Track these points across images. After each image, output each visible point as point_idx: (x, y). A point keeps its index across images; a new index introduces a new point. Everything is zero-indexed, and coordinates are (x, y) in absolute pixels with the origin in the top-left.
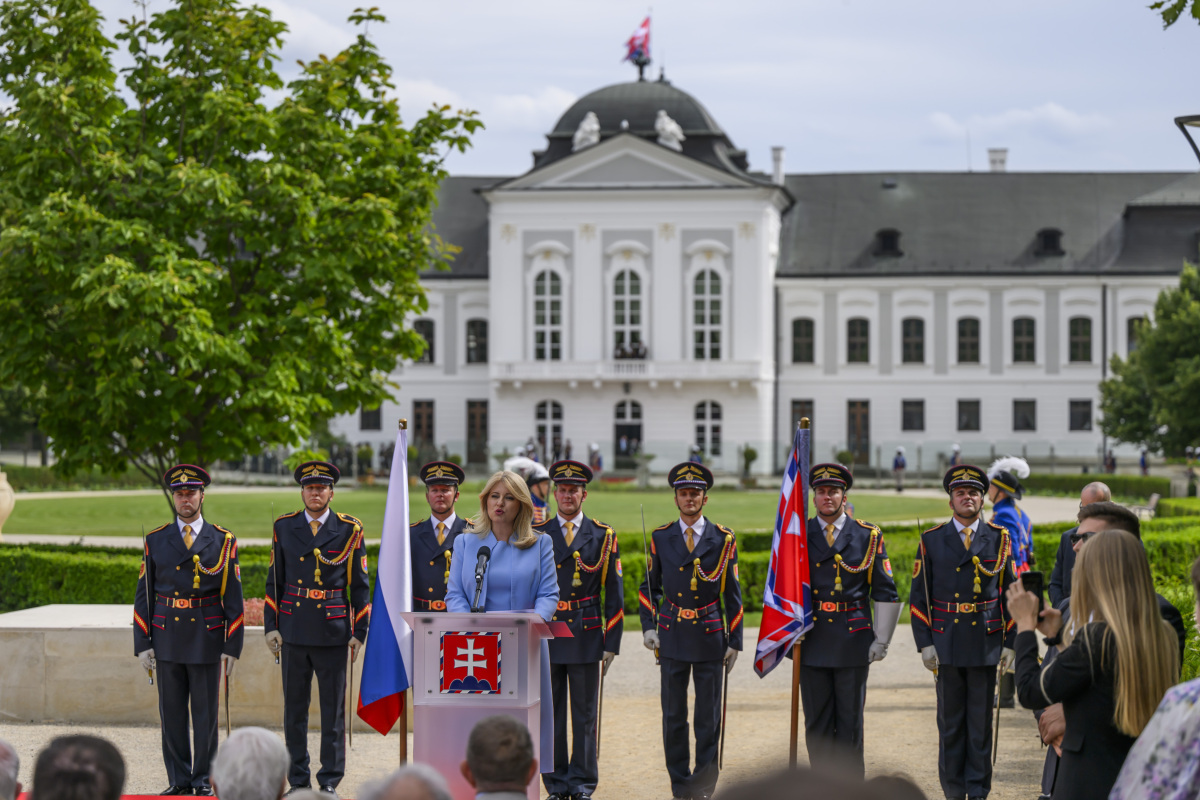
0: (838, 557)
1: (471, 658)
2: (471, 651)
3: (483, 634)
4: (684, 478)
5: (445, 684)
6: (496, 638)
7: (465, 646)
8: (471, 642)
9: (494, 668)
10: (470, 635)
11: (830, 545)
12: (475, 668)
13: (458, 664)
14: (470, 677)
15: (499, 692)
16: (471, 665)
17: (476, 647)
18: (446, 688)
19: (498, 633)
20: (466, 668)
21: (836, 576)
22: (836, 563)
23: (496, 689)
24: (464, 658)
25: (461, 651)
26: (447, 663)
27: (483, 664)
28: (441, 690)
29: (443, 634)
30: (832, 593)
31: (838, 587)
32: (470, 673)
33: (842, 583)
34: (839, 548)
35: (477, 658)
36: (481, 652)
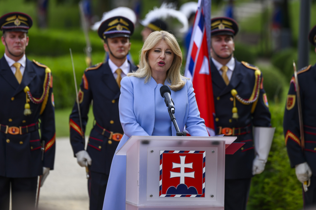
0: (234, 92)
1: (182, 170)
2: (183, 165)
3: (192, 152)
4: (115, 29)
5: (162, 190)
6: (202, 155)
7: (179, 162)
8: (183, 159)
9: (200, 178)
10: (182, 153)
11: (227, 83)
12: (186, 178)
13: (173, 175)
14: (182, 184)
15: (203, 196)
16: (182, 175)
17: (187, 162)
18: (164, 193)
19: (203, 152)
20: (178, 178)
21: (233, 107)
22: (232, 96)
23: (201, 193)
24: (178, 170)
25: (175, 165)
26: (165, 174)
27: (192, 175)
28: (160, 195)
29: (162, 152)
30: (230, 121)
31: (235, 116)
32: (182, 182)
33: (238, 112)
34: (234, 84)
35: (187, 170)
36: (190, 166)
